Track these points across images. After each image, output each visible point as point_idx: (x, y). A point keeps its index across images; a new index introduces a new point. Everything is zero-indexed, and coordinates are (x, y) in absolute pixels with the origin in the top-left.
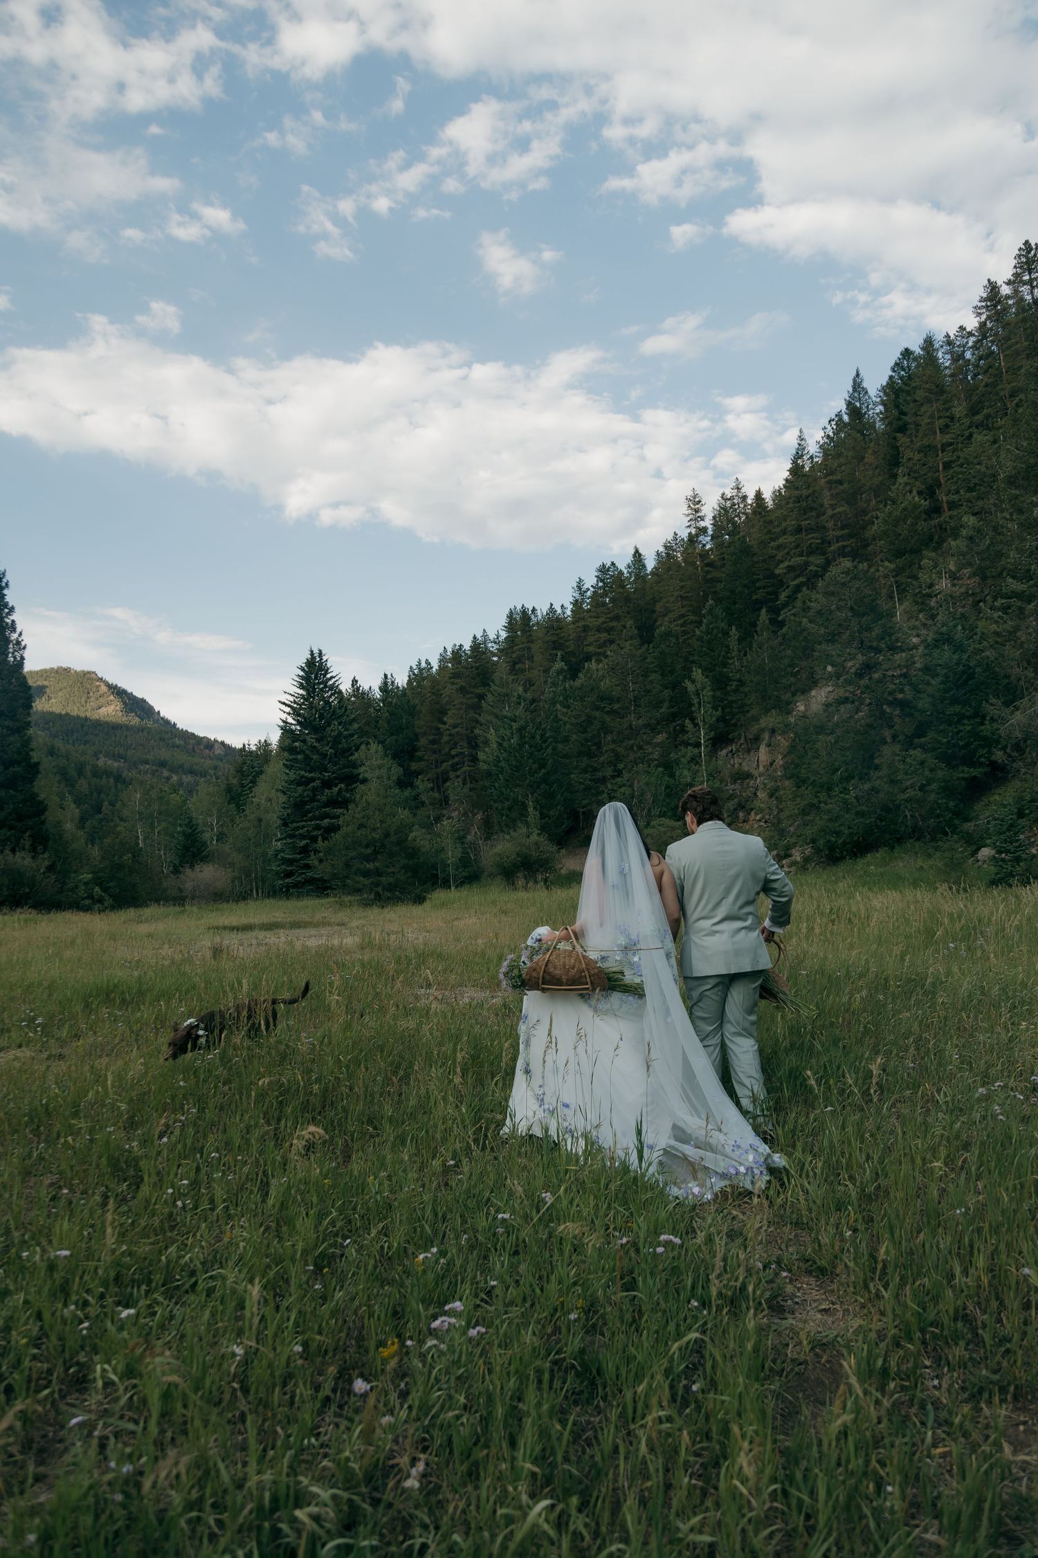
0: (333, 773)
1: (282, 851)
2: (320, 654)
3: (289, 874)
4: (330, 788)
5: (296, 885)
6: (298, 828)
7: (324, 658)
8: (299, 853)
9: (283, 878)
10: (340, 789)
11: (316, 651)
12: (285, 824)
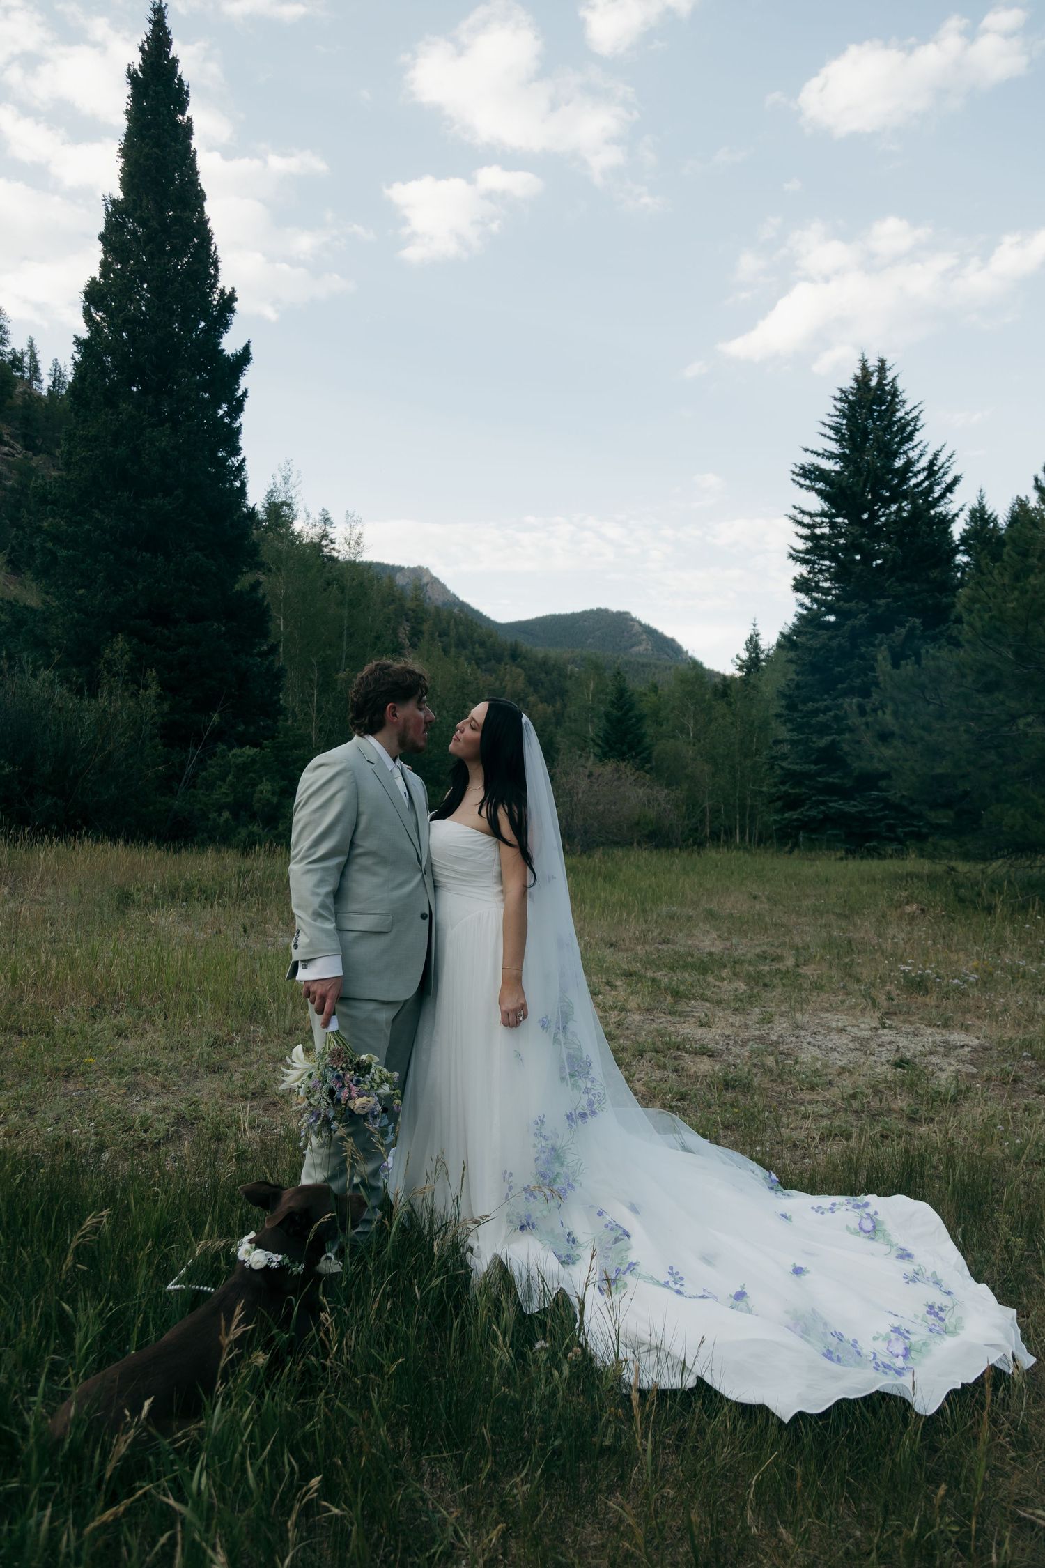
0: (896, 598)
1: (784, 757)
2: (882, 369)
3: (792, 803)
4: (889, 630)
5: (807, 825)
6: (816, 712)
7: (890, 376)
8: (816, 763)
9: (781, 811)
10: (912, 629)
11: (873, 364)
12: (791, 707)
